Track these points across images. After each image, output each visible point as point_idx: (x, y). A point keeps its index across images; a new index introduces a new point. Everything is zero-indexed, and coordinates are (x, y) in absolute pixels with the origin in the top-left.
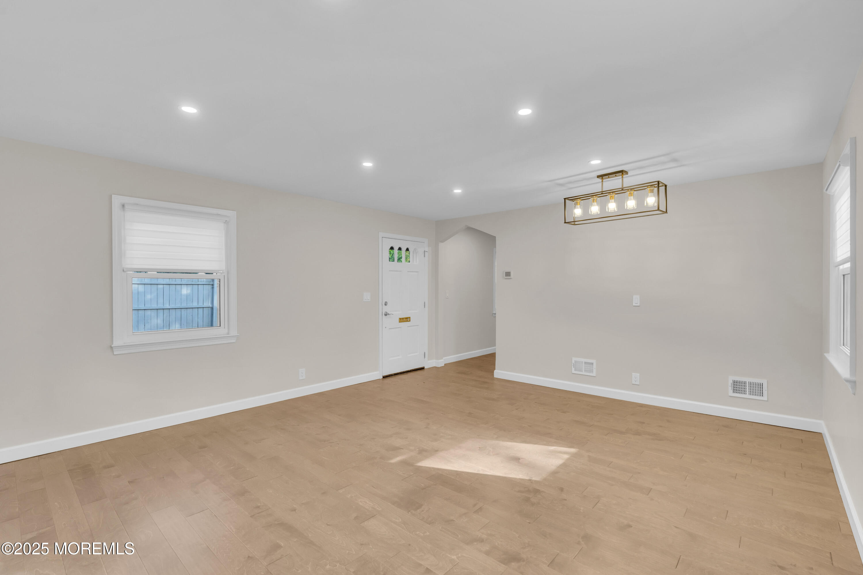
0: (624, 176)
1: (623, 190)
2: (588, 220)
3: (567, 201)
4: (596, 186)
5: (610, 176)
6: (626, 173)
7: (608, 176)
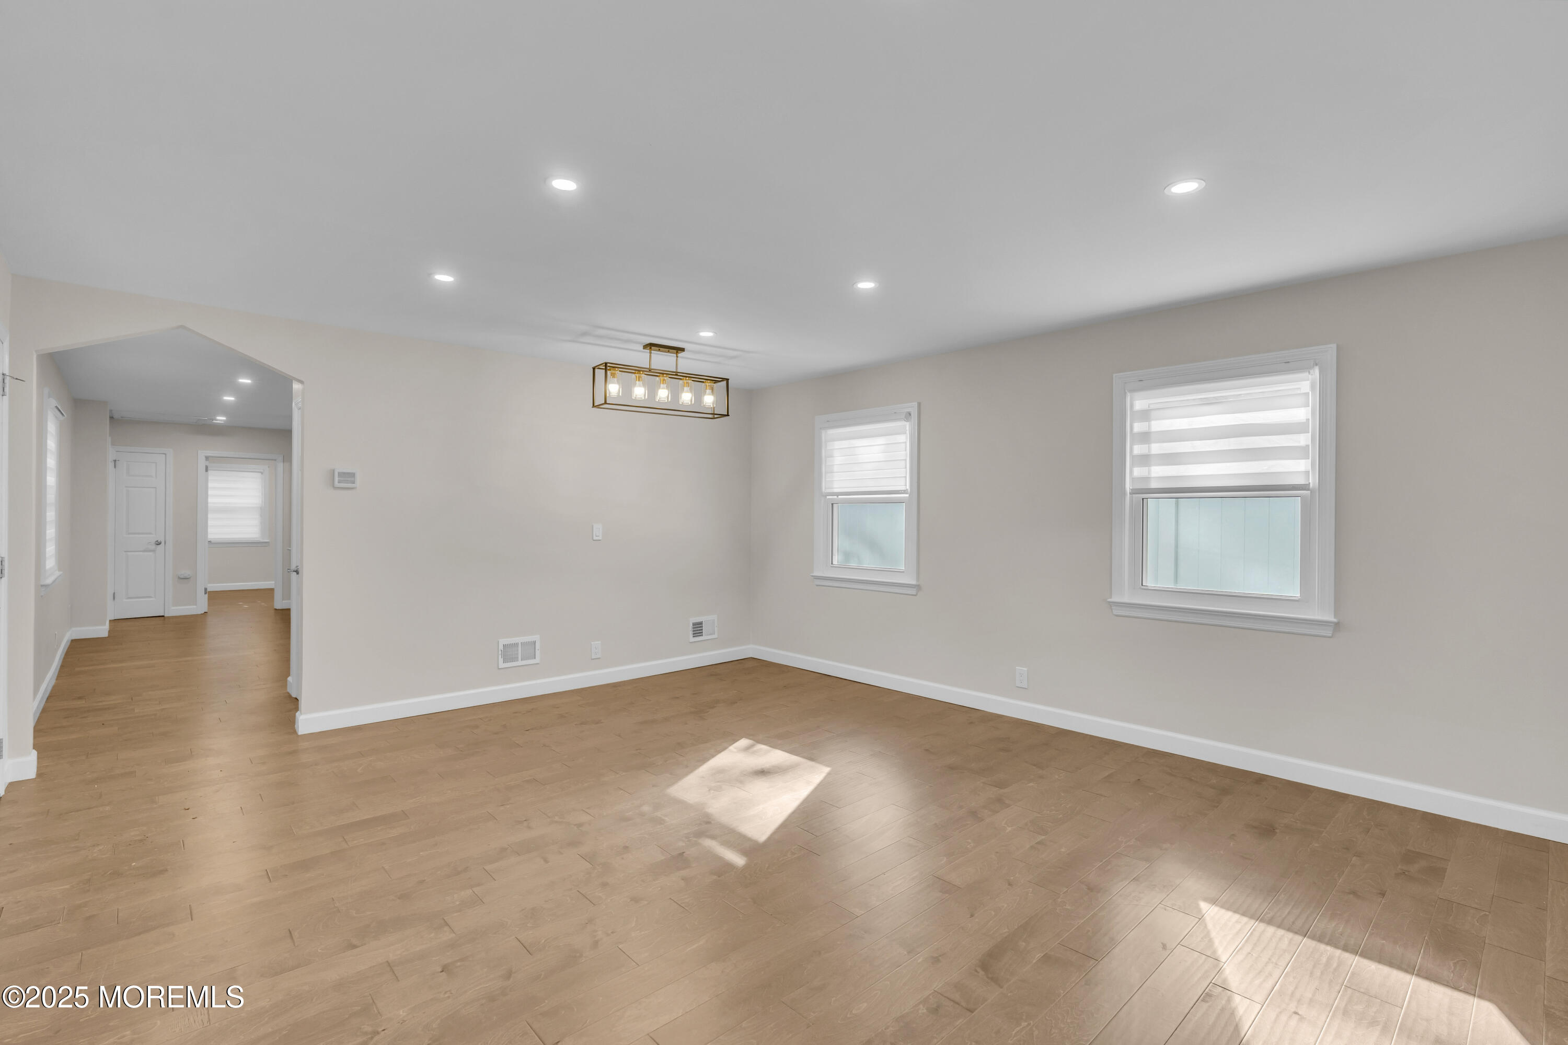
0: (679, 355)
1: (676, 375)
2: (626, 407)
3: (597, 370)
4: (641, 358)
5: (661, 349)
6: (683, 350)
7: (668, 350)
